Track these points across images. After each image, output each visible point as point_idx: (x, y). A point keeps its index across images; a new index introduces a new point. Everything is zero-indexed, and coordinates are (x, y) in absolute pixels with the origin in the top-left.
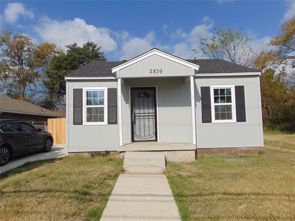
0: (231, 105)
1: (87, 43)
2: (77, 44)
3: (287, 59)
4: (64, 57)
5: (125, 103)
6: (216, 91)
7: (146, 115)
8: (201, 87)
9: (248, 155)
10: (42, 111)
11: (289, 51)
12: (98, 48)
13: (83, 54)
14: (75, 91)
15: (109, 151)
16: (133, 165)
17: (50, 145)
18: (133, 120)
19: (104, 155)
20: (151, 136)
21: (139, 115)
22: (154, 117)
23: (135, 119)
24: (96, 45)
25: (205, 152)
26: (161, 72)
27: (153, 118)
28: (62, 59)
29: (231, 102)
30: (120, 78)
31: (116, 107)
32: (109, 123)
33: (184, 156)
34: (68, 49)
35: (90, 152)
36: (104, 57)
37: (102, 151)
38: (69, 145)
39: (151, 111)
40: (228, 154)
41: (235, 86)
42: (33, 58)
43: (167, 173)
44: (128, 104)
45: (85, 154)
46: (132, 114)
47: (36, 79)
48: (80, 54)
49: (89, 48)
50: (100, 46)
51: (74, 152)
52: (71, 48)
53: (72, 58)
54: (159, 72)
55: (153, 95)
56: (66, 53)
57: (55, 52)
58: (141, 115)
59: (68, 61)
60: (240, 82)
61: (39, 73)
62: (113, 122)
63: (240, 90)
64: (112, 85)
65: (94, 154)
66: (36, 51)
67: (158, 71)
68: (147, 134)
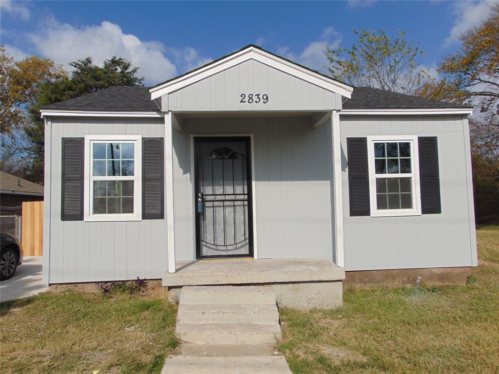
0: (411, 178)
1: (110, 59)
2: (92, 60)
3: (472, 97)
4: (66, 84)
5: (181, 171)
6: (379, 147)
7: (227, 197)
8: (348, 139)
9: (446, 284)
10: (20, 186)
11: (473, 83)
12: (133, 70)
13: (104, 80)
14: (66, 142)
15: (145, 280)
16: (200, 325)
17: (13, 263)
18: (200, 210)
19: (132, 290)
20: (238, 246)
21: (212, 198)
22: (246, 203)
23: (204, 207)
24: (129, 65)
25: (356, 278)
26: (265, 101)
27: (244, 205)
28: (62, 87)
29: (410, 172)
30: (170, 113)
31: (161, 180)
32: (145, 216)
33: (317, 294)
34: (75, 69)
35: (99, 282)
36: (143, 85)
37: (128, 281)
38: (51, 266)
39: (239, 189)
40: (404, 282)
41: (419, 138)
42: (8, 85)
43: (288, 351)
44: (188, 174)
45: (90, 286)
46: (197, 197)
47: (13, 126)
48: (97, 78)
49: (116, 69)
50: (137, 67)
51: (62, 284)
52: (80, 67)
53: (82, 85)
54: (262, 100)
55: (245, 155)
56: (70, 76)
57: (50, 75)
58: (218, 198)
59: (74, 90)
60: (428, 129)
61: (19, 115)
62: (153, 213)
63: (428, 146)
64: (152, 131)
65: (109, 288)
66: (13, 71)
67: (258, 98)
68: (230, 241)
